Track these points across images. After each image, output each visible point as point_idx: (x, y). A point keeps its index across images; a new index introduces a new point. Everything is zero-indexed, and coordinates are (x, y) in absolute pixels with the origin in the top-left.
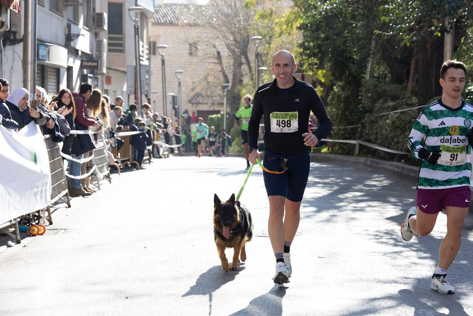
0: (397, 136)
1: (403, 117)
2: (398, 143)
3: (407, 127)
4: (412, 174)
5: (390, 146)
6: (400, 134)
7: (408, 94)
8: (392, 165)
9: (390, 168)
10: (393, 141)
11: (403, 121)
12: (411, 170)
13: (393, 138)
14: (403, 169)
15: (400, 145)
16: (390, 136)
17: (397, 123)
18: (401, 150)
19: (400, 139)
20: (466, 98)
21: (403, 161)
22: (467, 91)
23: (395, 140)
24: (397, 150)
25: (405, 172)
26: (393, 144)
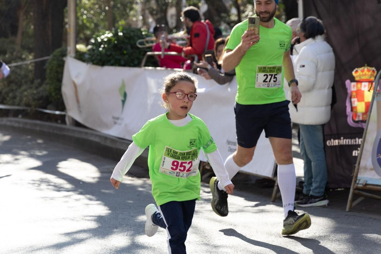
0: (12, 90)
1: (18, 71)
2: (14, 98)
3: (23, 81)
4: (38, 128)
5: (5, 102)
6: (16, 90)
7: (18, 47)
8: (10, 121)
9: (8, 123)
10: (8, 96)
11: (19, 75)
12: (36, 125)
13: (7, 93)
14: (26, 123)
15: (17, 100)
16: (4, 91)
17: (13, 77)
18: (19, 105)
19: (18, 94)
20: (100, 47)
21: (20, 116)
22: (99, 40)
23: (11, 95)
24: (13, 104)
25: (28, 127)
26: (8, 99)
